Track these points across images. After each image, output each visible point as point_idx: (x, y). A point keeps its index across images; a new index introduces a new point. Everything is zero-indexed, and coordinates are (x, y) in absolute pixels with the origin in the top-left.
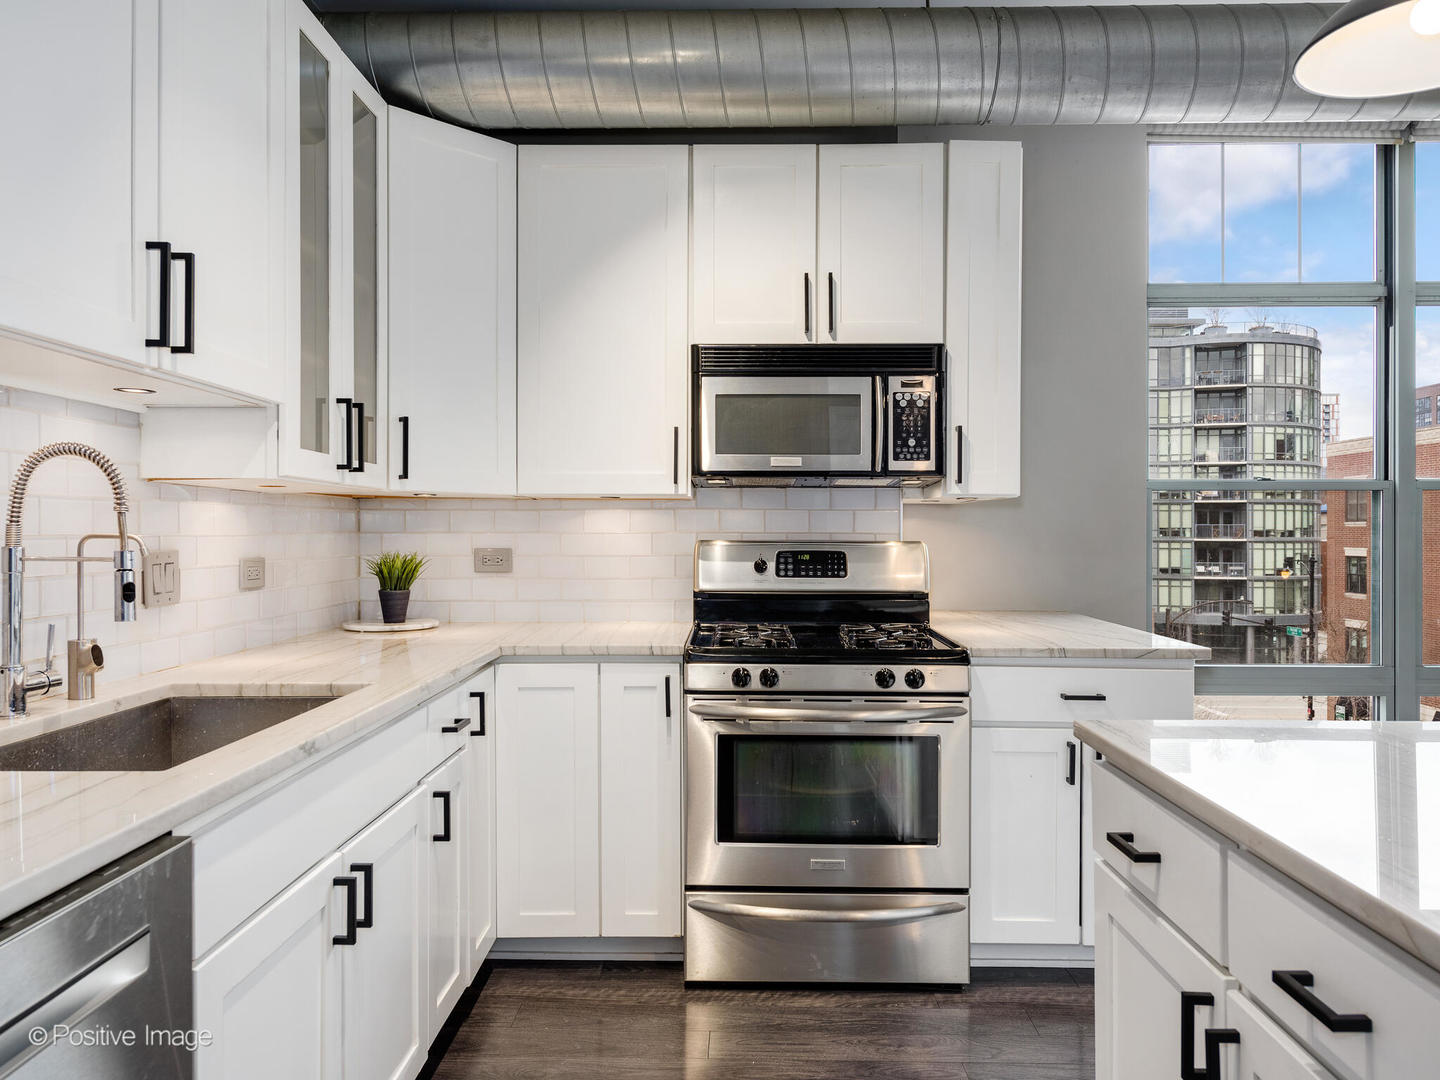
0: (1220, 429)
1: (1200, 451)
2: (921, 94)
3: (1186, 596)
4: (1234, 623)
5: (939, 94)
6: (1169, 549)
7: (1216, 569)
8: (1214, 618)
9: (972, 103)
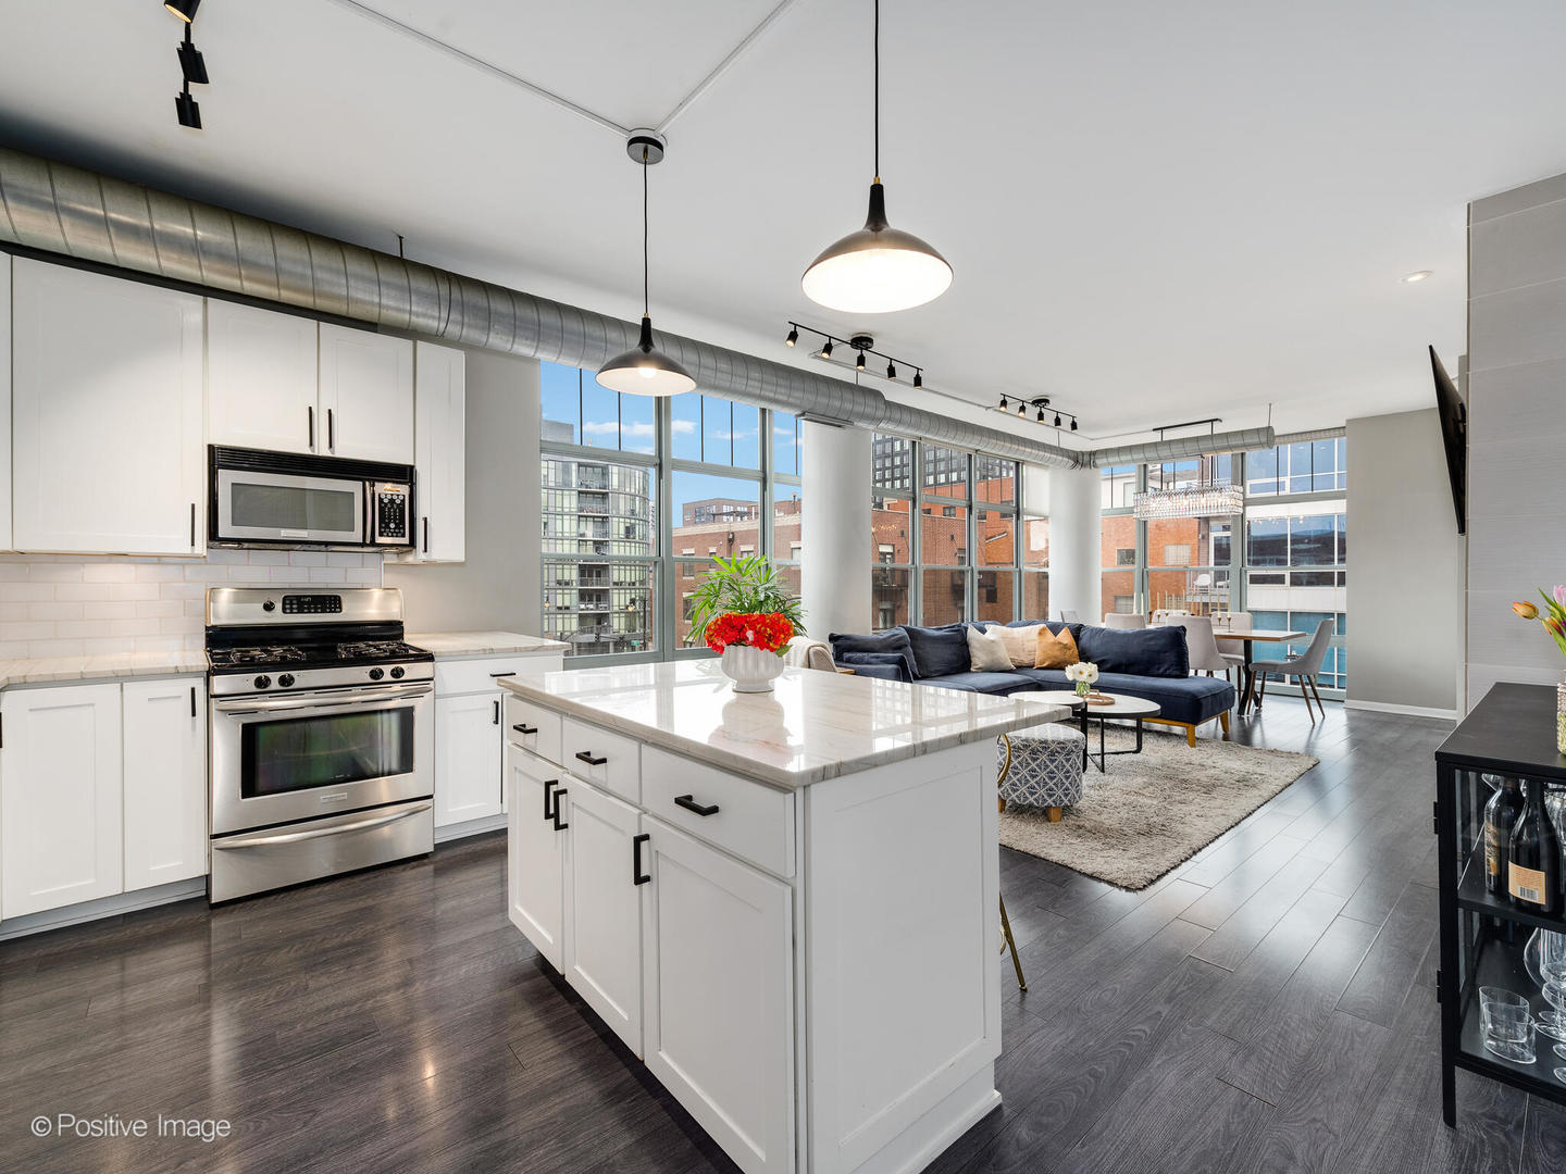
0: (594, 517)
1: (582, 531)
2: (398, 310)
3: (573, 624)
4: (602, 640)
5: (410, 312)
6: (563, 594)
7: (591, 606)
8: (591, 638)
9: (433, 324)
